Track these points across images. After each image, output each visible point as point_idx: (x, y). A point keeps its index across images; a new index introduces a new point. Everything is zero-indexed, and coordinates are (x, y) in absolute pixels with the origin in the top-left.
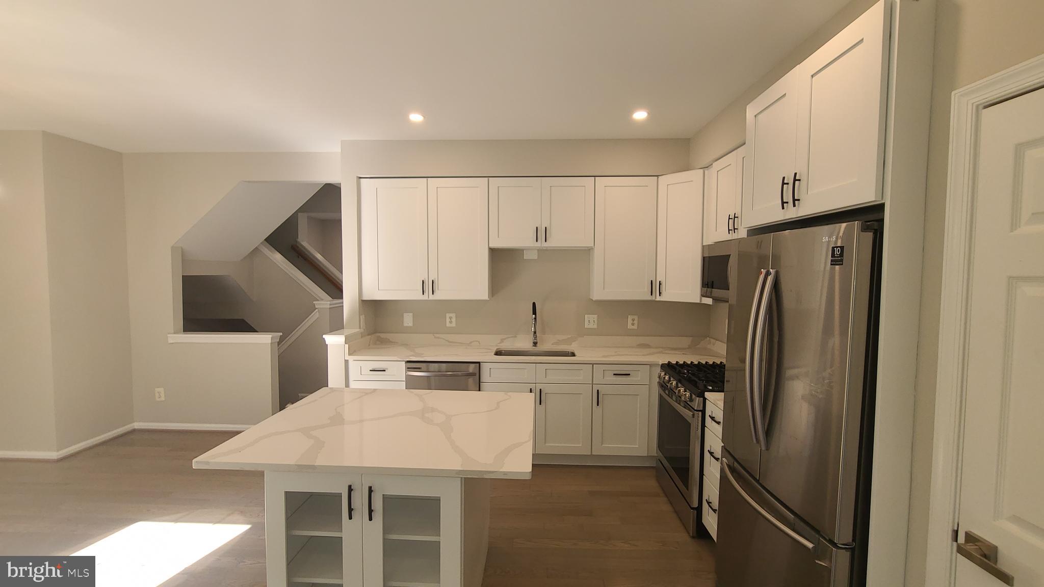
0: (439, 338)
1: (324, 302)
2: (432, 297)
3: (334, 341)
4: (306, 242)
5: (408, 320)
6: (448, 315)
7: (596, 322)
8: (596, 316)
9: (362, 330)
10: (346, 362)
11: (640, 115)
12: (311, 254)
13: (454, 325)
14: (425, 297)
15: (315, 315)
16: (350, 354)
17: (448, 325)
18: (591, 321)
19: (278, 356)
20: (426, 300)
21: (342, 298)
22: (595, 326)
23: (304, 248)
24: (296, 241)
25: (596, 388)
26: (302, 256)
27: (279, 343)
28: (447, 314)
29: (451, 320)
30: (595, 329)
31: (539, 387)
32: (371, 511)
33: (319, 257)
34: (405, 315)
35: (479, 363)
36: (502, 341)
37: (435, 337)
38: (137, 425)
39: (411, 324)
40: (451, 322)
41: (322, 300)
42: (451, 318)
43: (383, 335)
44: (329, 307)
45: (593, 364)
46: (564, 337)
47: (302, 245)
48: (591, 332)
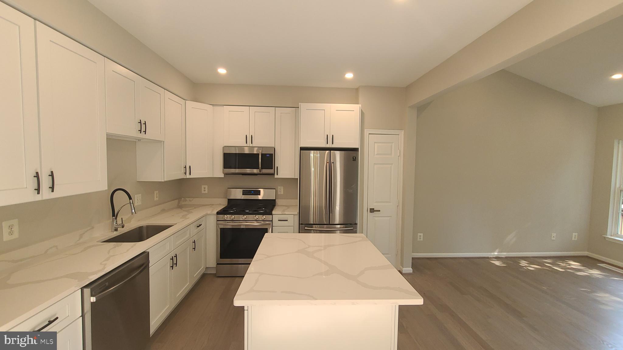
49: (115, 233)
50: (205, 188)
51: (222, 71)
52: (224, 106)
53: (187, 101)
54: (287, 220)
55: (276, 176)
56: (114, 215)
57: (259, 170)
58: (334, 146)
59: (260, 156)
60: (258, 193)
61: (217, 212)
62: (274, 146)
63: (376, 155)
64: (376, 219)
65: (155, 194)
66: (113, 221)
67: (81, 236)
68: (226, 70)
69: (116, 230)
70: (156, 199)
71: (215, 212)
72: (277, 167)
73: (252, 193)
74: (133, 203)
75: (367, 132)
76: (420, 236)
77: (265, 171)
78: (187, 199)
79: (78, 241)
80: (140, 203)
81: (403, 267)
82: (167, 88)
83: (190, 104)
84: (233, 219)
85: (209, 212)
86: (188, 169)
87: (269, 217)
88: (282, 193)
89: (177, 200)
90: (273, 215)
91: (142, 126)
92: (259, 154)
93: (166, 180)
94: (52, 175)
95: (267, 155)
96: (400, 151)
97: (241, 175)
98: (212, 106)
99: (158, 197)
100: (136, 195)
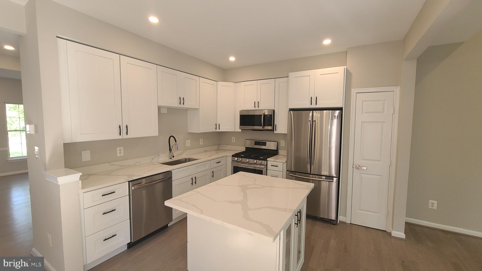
0: (114, 165)
7: (190, 143)
14: (121, 137)
18: (188, 143)
20: (122, 139)
28: (117, 148)
34: (83, 153)
37: (111, 165)
40: (120, 153)
49: (170, 160)
50: (233, 139)
51: (232, 59)
52: (242, 82)
53: (218, 82)
54: (278, 166)
55: (275, 132)
56: (170, 150)
57: (261, 127)
58: (318, 106)
59: (263, 117)
60: (264, 144)
61: (232, 155)
62: (274, 109)
63: (365, 113)
64: (363, 175)
65: (201, 141)
66: (170, 153)
67: (153, 159)
68: (235, 58)
69: (171, 159)
70: (201, 144)
71: (231, 155)
72: (276, 125)
73: (261, 144)
74: (177, 144)
75: (354, 91)
76: (433, 203)
77: (267, 128)
78: (223, 145)
79: (151, 161)
80: (190, 145)
81: (393, 230)
82: (201, 76)
83: (220, 83)
84: (248, 162)
85: (228, 155)
86: (217, 126)
87: (264, 162)
88: (284, 145)
89: (217, 146)
90: (268, 161)
91: (182, 100)
92: (262, 115)
93: (200, 132)
94: (127, 127)
95: (268, 116)
96: (394, 107)
97: (252, 130)
98: (234, 83)
99: (202, 143)
100: (187, 141)
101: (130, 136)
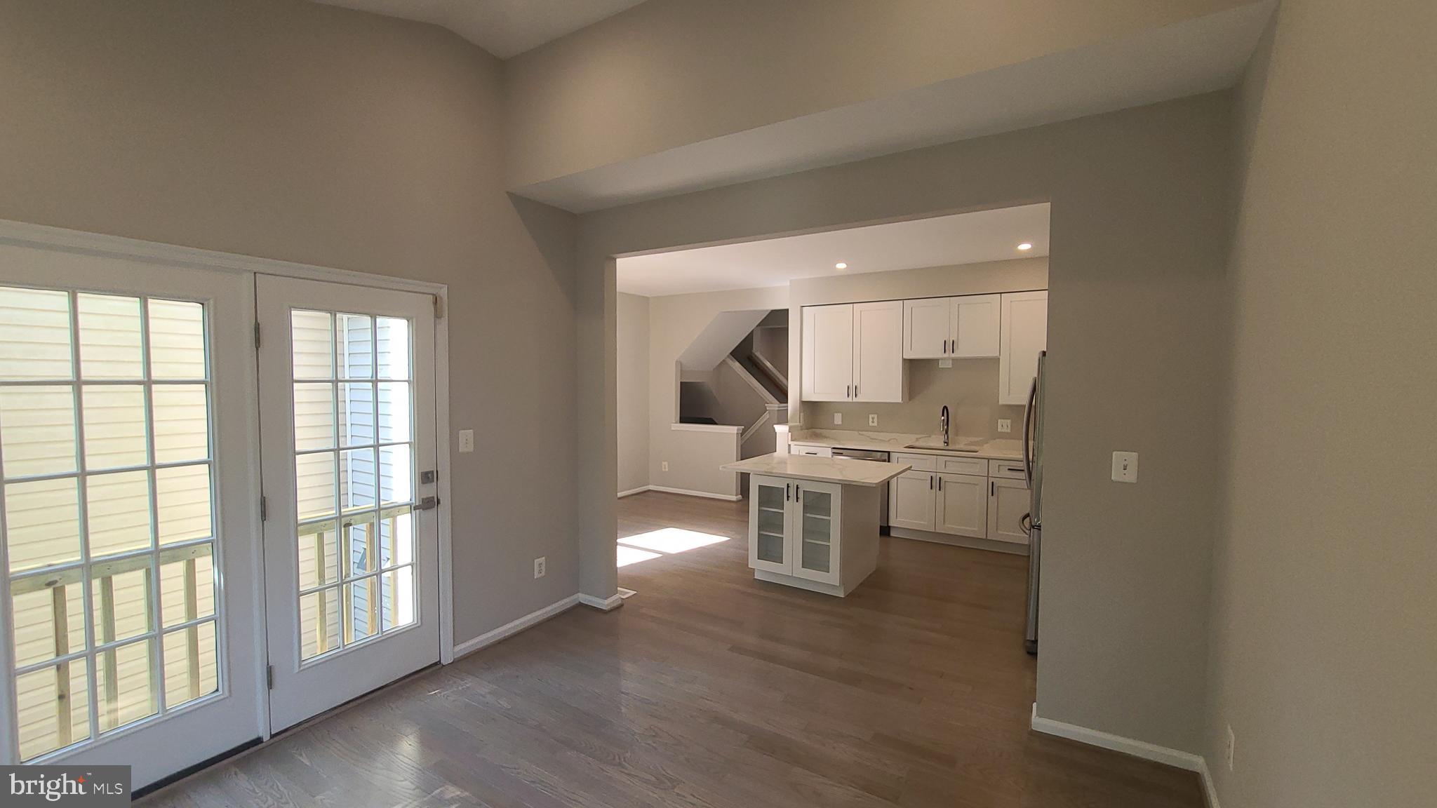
0: (862, 435)
1: (774, 405)
2: (855, 400)
3: (781, 430)
4: (759, 353)
5: (838, 419)
6: (871, 416)
8: (1009, 421)
9: (801, 424)
10: (789, 445)
11: (1025, 247)
12: (761, 361)
13: (875, 424)
14: (850, 400)
15: (766, 416)
16: (792, 440)
17: (871, 424)
19: (741, 446)
21: (787, 403)
22: (1009, 431)
23: (758, 358)
24: (752, 353)
25: (991, 480)
26: (756, 366)
27: (742, 435)
29: (873, 420)
30: (1008, 433)
31: (939, 475)
32: (797, 498)
33: (768, 364)
34: (836, 414)
35: (889, 452)
36: (917, 439)
38: (651, 487)
39: (840, 423)
41: (772, 403)
42: (873, 418)
43: (818, 431)
44: (777, 409)
45: (988, 460)
46: (976, 439)
47: (756, 356)
48: (1003, 436)
101: (860, 399)
